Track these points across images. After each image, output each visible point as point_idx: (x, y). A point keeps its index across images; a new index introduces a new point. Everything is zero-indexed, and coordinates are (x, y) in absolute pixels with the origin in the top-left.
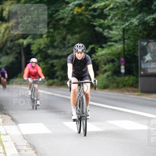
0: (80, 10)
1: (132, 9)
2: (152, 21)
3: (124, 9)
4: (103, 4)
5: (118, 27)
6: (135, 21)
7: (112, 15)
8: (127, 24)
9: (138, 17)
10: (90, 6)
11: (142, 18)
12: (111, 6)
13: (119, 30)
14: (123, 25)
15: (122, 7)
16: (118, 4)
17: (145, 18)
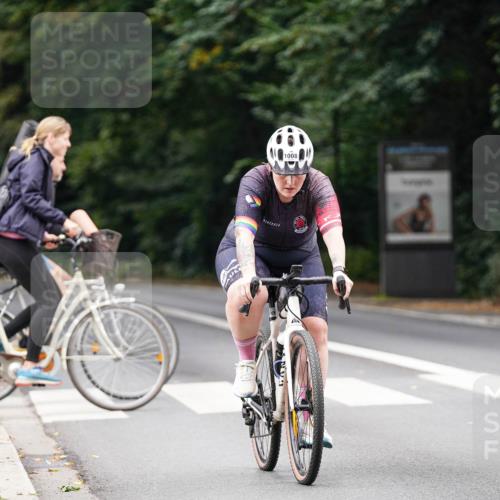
0: (207, 58)
1: (359, 54)
2: (419, 87)
3: (335, 53)
4: (273, 38)
5: (319, 104)
6: (368, 89)
7: (300, 70)
8: (346, 97)
9: (377, 76)
10: (237, 44)
11: (389, 78)
12: (300, 44)
13: (322, 115)
14: (333, 99)
15: (330, 47)
16: (318, 39)
17: (396, 77)
